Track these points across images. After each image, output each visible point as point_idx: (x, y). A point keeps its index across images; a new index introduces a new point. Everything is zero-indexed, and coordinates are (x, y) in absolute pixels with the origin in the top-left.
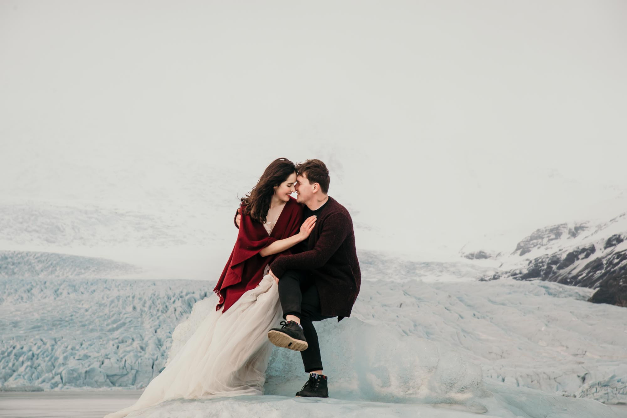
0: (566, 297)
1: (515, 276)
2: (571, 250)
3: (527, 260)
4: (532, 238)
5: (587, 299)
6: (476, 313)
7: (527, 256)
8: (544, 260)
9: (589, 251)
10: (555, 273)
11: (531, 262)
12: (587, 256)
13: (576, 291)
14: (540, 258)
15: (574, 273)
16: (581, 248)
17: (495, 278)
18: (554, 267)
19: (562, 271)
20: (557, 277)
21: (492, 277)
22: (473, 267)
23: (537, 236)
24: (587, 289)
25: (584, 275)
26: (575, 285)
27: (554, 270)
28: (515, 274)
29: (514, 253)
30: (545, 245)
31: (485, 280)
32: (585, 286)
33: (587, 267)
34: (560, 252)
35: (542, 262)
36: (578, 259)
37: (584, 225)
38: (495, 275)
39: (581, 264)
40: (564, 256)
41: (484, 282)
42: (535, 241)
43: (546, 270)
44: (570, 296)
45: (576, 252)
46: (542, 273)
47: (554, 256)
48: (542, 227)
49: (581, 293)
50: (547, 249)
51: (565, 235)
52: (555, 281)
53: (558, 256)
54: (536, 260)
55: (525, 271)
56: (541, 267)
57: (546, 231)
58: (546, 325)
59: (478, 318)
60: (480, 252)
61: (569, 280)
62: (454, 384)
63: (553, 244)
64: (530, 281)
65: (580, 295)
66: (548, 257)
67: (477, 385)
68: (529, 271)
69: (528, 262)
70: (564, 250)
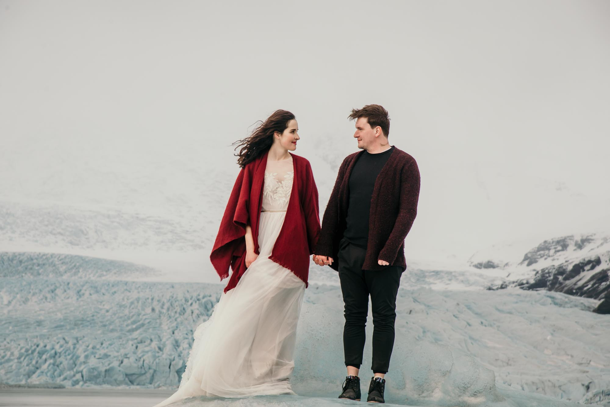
0: (571, 307)
1: (522, 286)
2: (577, 262)
3: (534, 270)
4: (539, 249)
5: (592, 310)
6: (484, 321)
7: (534, 266)
8: (550, 271)
9: (594, 263)
10: (561, 284)
11: (537, 272)
12: (593, 268)
13: (582, 301)
14: (547, 269)
15: (580, 284)
16: (587, 260)
17: (502, 287)
18: (560, 278)
19: (568, 282)
20: (563, 287)
21: (500, 286)
22: (481, 276)
23: (545, 247)
24: (592, 300)
25: (590, 286)
26: (581, 296)
27: (560, 281)
28: (522, 284)
29: (521, 263)
30: (552, 256)
31: (493, 290)
32: (590, 296)
33: (592, 278)
34: (566, 264)
35: (549, 273)
36: (584, 270)
37: (590, 237)
38: (502, 285)
39: (587, 275)
40: (570, 268)
41: (491, 291)
42: (542, 252)
43: (552, 280)
44: (576, 306)
45: (582, 263)
46: (548, 283)
47: (560, 267)
48: (549, 239)
49: (587, 304)
50: (553, 260)
51: (571, 247)
52: (561, 291)
53: (564, 268)
54: (543, 270)
55: (532, 281)
56: (547, 277)
57: (553, 242)
58: (552, 334)
59: (485, 326)
60: (489, 262)
61: (574, 291)
62: (467, 388)
63: (560, 255)
64: (537, 290)
65: (585, 306)
66: (554, 268)
67: (490, 389)
68: (536, 281)
69: (535, 273)
70: (570, 261)
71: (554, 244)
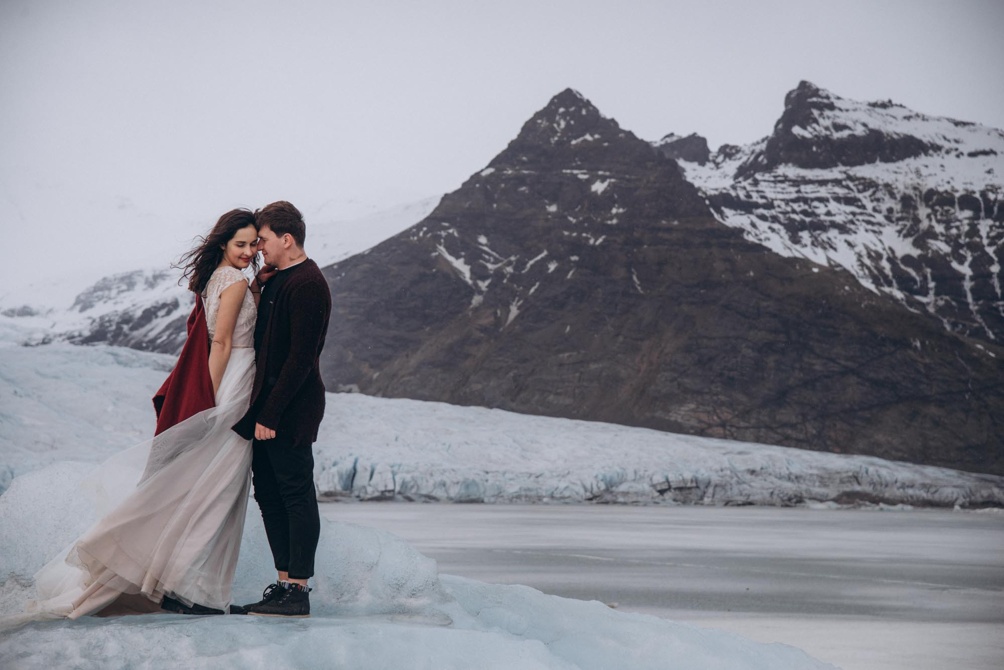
0: (140, 366)
1: (74, 340)
2: (147, 305)
3: (89, 318)
4: (96, 289)
5: (167, 369)
6: (18, 390)
7: (90, 312)
8: (112, 318)
9: (171, 307)
10: (126, 335)
11: (94, 321)
12: (168, 313)
13: (154, 358)
14: (107, 315)
15: (152, 335)
16: (161, 302)
17: (44, 342)
18: (126, 328)
19: (136, 333)
20: (129, 341)
21: (41, 341)
22: (13, 327)
23: (103, 288)
24: (167, 357)
25: (164, 337)
26: (153, 351)
27: (125, 332)
28: (73, 337)
29: (72, 308)
30: (114, 298)
31: (32, 346)
32: (165, 351)
33: (168, 327)
34: (133, 309)
35: (110, 321)
36: (157, 317)
37: (165, 273)
38: (44, 340)
39: (161, 323)
40: (139, 313)
41: (28, 348)
42: (100, 293)
43: (114, 331)
44: (146, 365)
45: (155, 307)
46: (109, 335)
47: (126, 313)
48: (109, 275)
49: (161, 362)
50: (115, 303)
51: (140, 286)
52: (126, 345)
53: (131, 314)
54: (102, 318)
55: (87, 333)
56: (108, 327)
57: (115, 279)
58: (114, 404)
59: (21, 396)
60: (25, 307)
61: (144, 345)
62: (402, 586)
63: (125, 297)
64: (93, 345)
65: (158, 364)
66: (117, 315)
67: (433, 585)
68: (92, 333)
69: (90, 321)
70: (139, 305)
71: (117, 281)
